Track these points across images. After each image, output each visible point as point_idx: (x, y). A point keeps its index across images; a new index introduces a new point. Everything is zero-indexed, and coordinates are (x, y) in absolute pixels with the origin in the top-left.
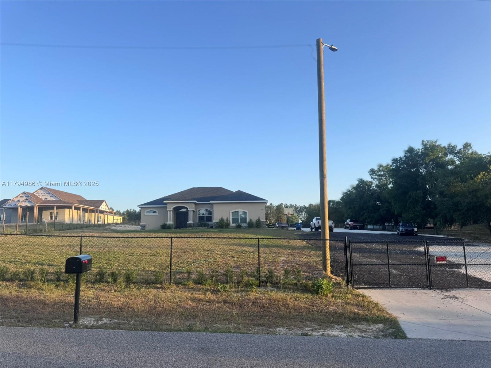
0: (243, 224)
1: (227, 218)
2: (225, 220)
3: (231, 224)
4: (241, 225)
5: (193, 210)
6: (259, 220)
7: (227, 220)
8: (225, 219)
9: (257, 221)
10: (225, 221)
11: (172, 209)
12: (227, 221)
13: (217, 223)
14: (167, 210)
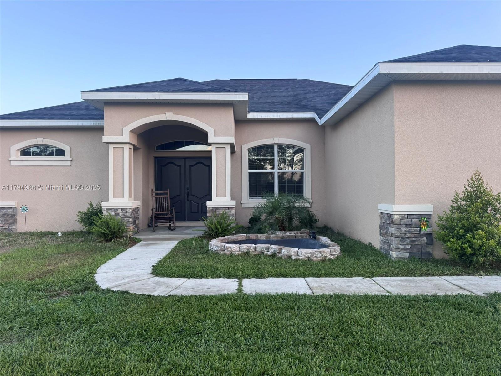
5: (231, 144)
11: (126, 137)
14: (105, 139)
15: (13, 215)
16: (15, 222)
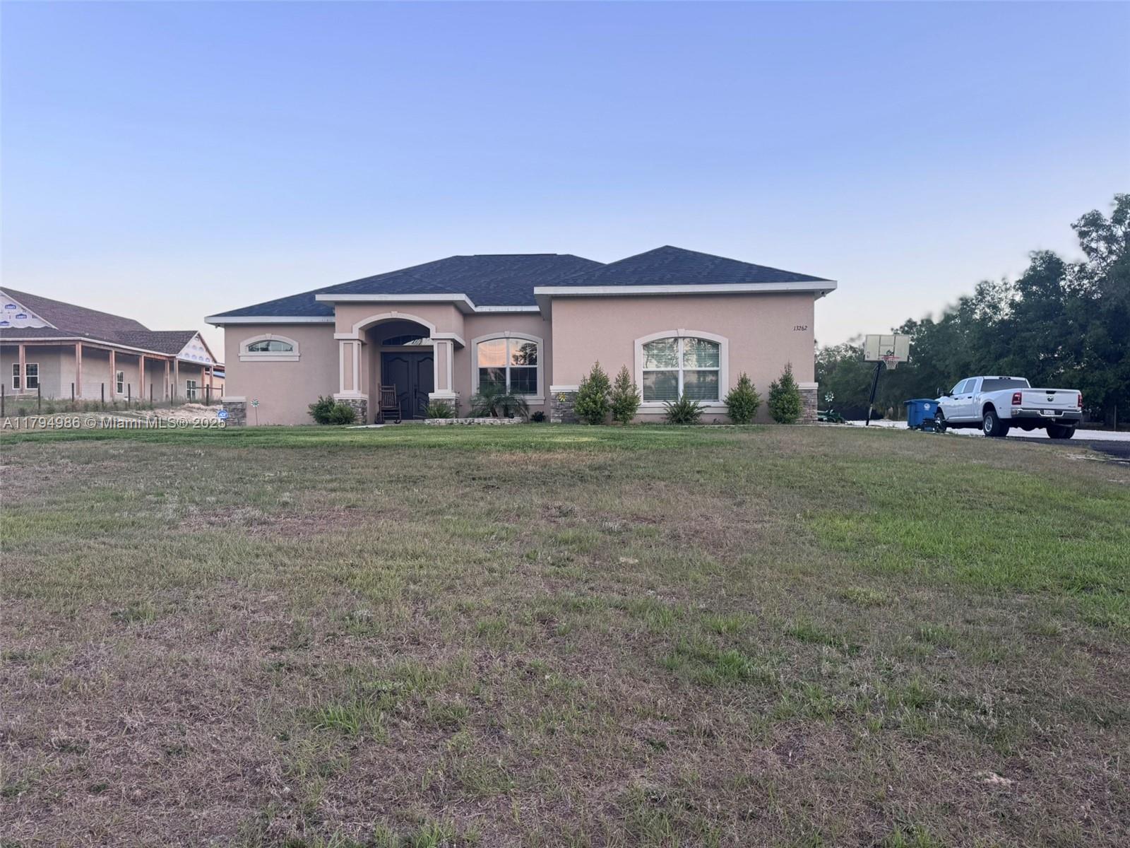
0: (701, 404)
1: (625, 370)
2: (612, 382)
3: (642, 402)
4: (694, 407)
5: (453, 340)
6: (787, 381)
7: (624, 381)
8: (612, 375)
9: (774, 386)
10: (613, 389)
11: (356, 334)
12: (624, 389)
13: (572, 395)
14: (337, 336)
15: (243, 410)
16: (244, 416)
